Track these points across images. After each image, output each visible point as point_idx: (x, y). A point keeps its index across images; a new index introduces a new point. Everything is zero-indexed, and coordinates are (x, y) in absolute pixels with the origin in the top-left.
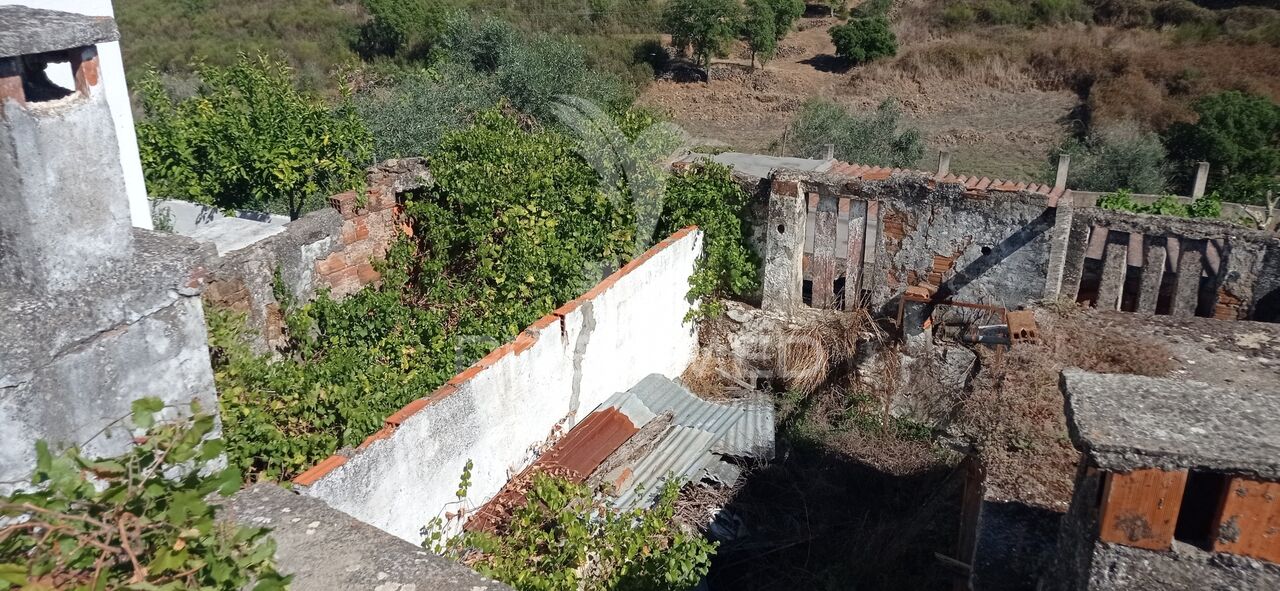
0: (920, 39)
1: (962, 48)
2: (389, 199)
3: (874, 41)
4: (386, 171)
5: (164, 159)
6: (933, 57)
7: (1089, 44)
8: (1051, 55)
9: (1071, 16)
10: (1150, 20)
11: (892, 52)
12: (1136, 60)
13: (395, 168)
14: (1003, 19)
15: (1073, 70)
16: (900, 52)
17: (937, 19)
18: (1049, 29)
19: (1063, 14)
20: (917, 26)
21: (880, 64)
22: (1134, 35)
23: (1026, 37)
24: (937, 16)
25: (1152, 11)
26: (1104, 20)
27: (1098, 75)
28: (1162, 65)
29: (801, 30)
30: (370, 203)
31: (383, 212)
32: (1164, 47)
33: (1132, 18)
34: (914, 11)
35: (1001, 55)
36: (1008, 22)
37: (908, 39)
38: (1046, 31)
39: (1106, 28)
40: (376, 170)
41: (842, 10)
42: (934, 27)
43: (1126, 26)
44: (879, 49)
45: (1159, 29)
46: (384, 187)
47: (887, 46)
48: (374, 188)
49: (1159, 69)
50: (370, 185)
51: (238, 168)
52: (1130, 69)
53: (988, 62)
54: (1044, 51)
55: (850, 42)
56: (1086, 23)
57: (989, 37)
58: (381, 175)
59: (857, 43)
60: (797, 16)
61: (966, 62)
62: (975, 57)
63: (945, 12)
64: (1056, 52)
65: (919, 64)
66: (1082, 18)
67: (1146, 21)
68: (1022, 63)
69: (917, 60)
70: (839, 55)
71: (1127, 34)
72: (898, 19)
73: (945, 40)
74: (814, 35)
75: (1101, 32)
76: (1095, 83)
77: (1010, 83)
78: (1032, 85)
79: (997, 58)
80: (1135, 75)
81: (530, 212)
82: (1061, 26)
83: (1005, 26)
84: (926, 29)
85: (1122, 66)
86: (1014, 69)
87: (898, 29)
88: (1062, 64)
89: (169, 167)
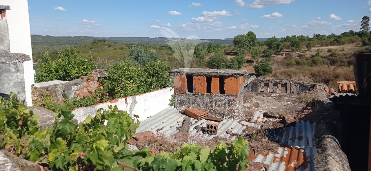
0: (280, 69)
1: (291, 71)
2: (96, 79)
3: (266, 69)
4: (96, 72)
6: (283, 74)
7: (329, 70)
8: (317, 73)
9: (323, 63)
10: (347, 64)
11: (271, 72)
12: (342, 74)
13: (98, 71)
14: (303, 64)
15: (324, 77)
16: (273, 72)
17: (284, 64)
18: (317, 67)
19: (321, 63)
20: (279, 66)
21: (268, 76)
22: (342, 68)
23: (310, 69)
24: (284, 63)
25: (347, 62)
26: (333, 64)
27: (331, 79)
28: (350, 76)
29: (246, 67)
30: (91, 79)
31: (95, 81)
32: (350, 71)
33: (341, 64)
34: (278, 62)
35: (303, 73)
36: (305, 65)
37: (276, 69)
38: (316, 67)
39: (334, 66)
40: (94, 71)
41: (257, 61)
42: (284, 66)
43: (339, 66)
44: (267, 72)
45: (349, 67)
46: (95, 75)
47: (270, 71)
48: (93, 75)
49: (349, 77)
50: (92, 75)
51: (63, 72)
52: (340, 77)
53: (299, 75)
54: (315, 72)
55: (259, 69)
56: (328, 65)
57: (299, 69)
58: (95, 73)
59: (261, 70)
60: (244, 63)
61: (292, 75)
62: (295, 74)
63: (287, 62)
64: (318, 73)
65: (279, 76)
66: (327, 64)
67: (345, 64)
68: (309, 76)
69: (278, 74)
70: (256, 73)
71: (340, 68)
72: (273, 64)
73: (287, 69)
74: (249, 68)
75: (332, 67)
76: (330, 81)
77: (306, 81)
78: (312, 82)
79: (301, 74)
80: (342, 79)
81: (131, 82)
82: (320, 66)
83: (304, 66)
84: (281, 67)
85: (338, 76)
86: (306, 77)
87: (273, 67)
88: (320, 76)
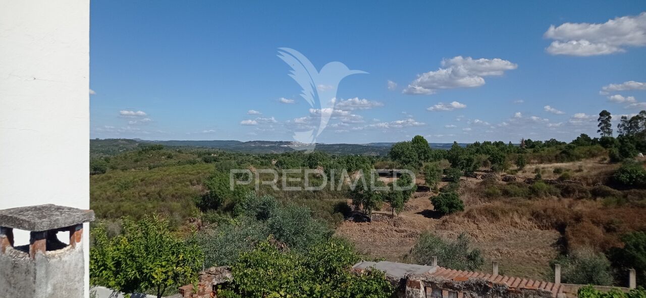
0: (476, 203)
1: (497, 208)
2: (209, 289)
3: (452, 204)
4: (209, 273)
5: (99, 267)
6: (483, 212)
7: (561, 207)
8: (542, 212)
9: (550, 193)
10: (590, 195)
11: (462, 209)
12: (586, 215)
13: (214, 272)
14: (515, 194)
15: (555, 220)
16: (466, 209)
17: (483, 194)
18: (540, 200)
19: (545, 192)
20: (473, 197)
21: (457, 215)
22: (583, 202)
23: (528, 203)
24: (482, 192)
25: (590, 191)
26: (567, 195)
27: (568, 222)
28: (600, 217)
29: (416, 197)
30: (199, 291)
31: (205, 295)
32: (599, 209)
33: (580, 194)
34: (471, 190)
35: (517, 212)
36: (518, 196)
37: (470, 203)
38: (538, 200)
39: (568, 199)
40: (204, 273)
41: (435, 189)
42: (482, 197)
43: (578, 198)
44: (455, 208)
45: (595, 200)
46: (207, 282)
47: (459, 206)
48: (202, 282)
49: (599, 219)
50: (200, 281)
52: (584, 219)
53: (511, 215)
54: (538, 210)
55: (440, 204)
56: (558, 197)
57: (510, 203)
58: (206, 276)
59: (444, 205)
60: (413, 192)
61: (500, 214)
62: (504, 213)
63: (486, 190)
64: (545, 211)
65: (476, 215)
66: (555, 194)
67: (587, 196)
68: (529, 216)
69: (475, 213)
70: (435, 210)
71: (579, 202)
72: (463, 193)
73: (488, 204)
74: (422, 200)
75: (566, 201)
76: (567, 227)
77: (524, 226)
78: (535, 227)
79: (515, 213)
80: (587, 222)
82: (545, 198)
84: (478, 199)
85: (580, 218)
86: (524, 219)
87: (464, 198)
88: (549, 216)
89: (101, 272)
